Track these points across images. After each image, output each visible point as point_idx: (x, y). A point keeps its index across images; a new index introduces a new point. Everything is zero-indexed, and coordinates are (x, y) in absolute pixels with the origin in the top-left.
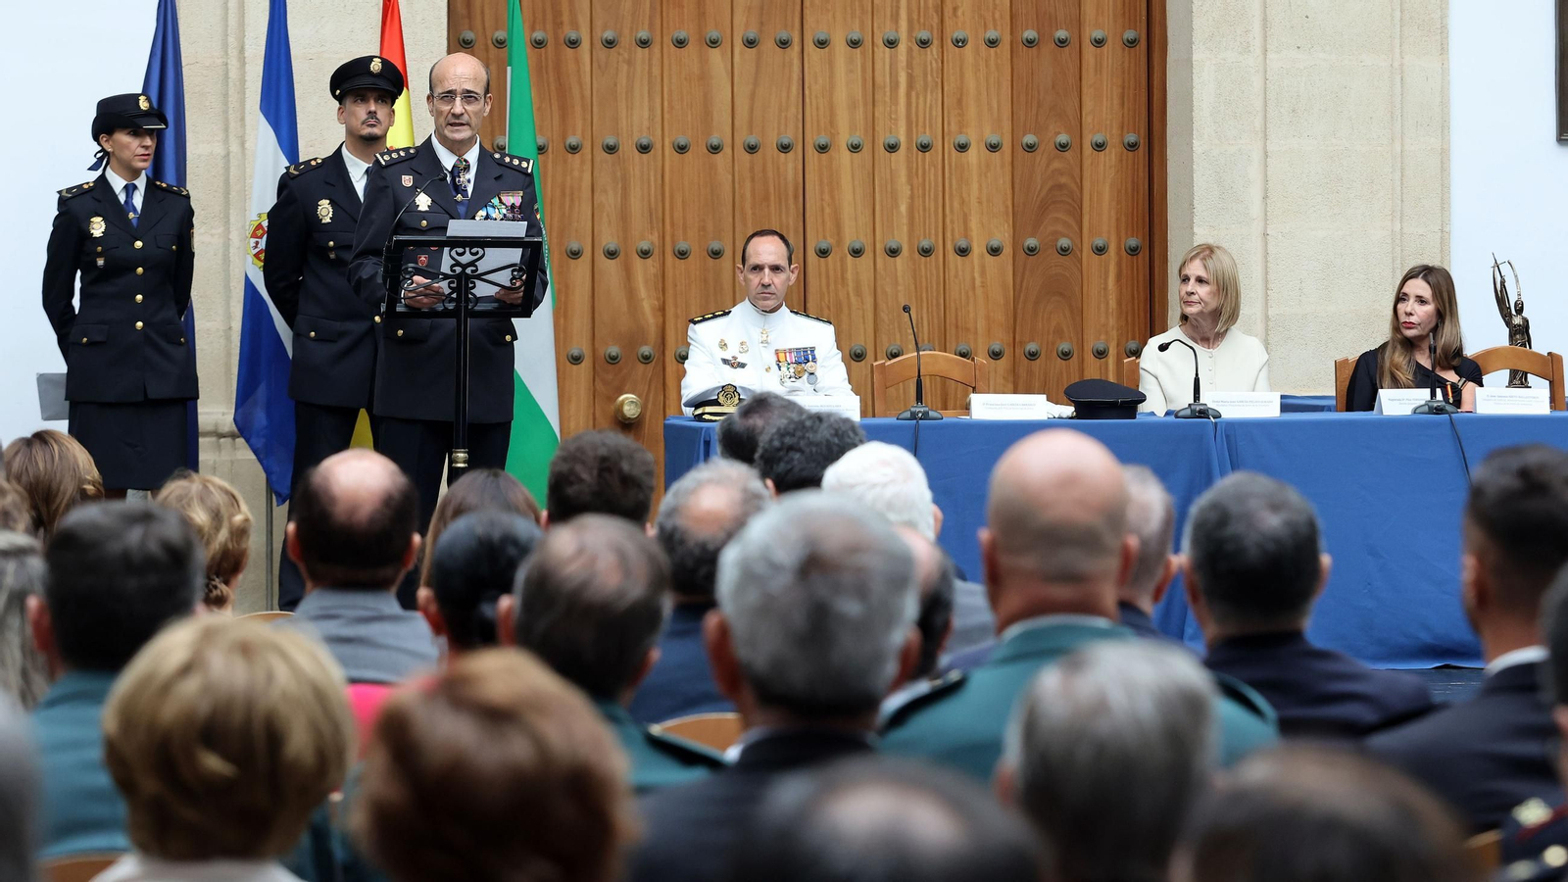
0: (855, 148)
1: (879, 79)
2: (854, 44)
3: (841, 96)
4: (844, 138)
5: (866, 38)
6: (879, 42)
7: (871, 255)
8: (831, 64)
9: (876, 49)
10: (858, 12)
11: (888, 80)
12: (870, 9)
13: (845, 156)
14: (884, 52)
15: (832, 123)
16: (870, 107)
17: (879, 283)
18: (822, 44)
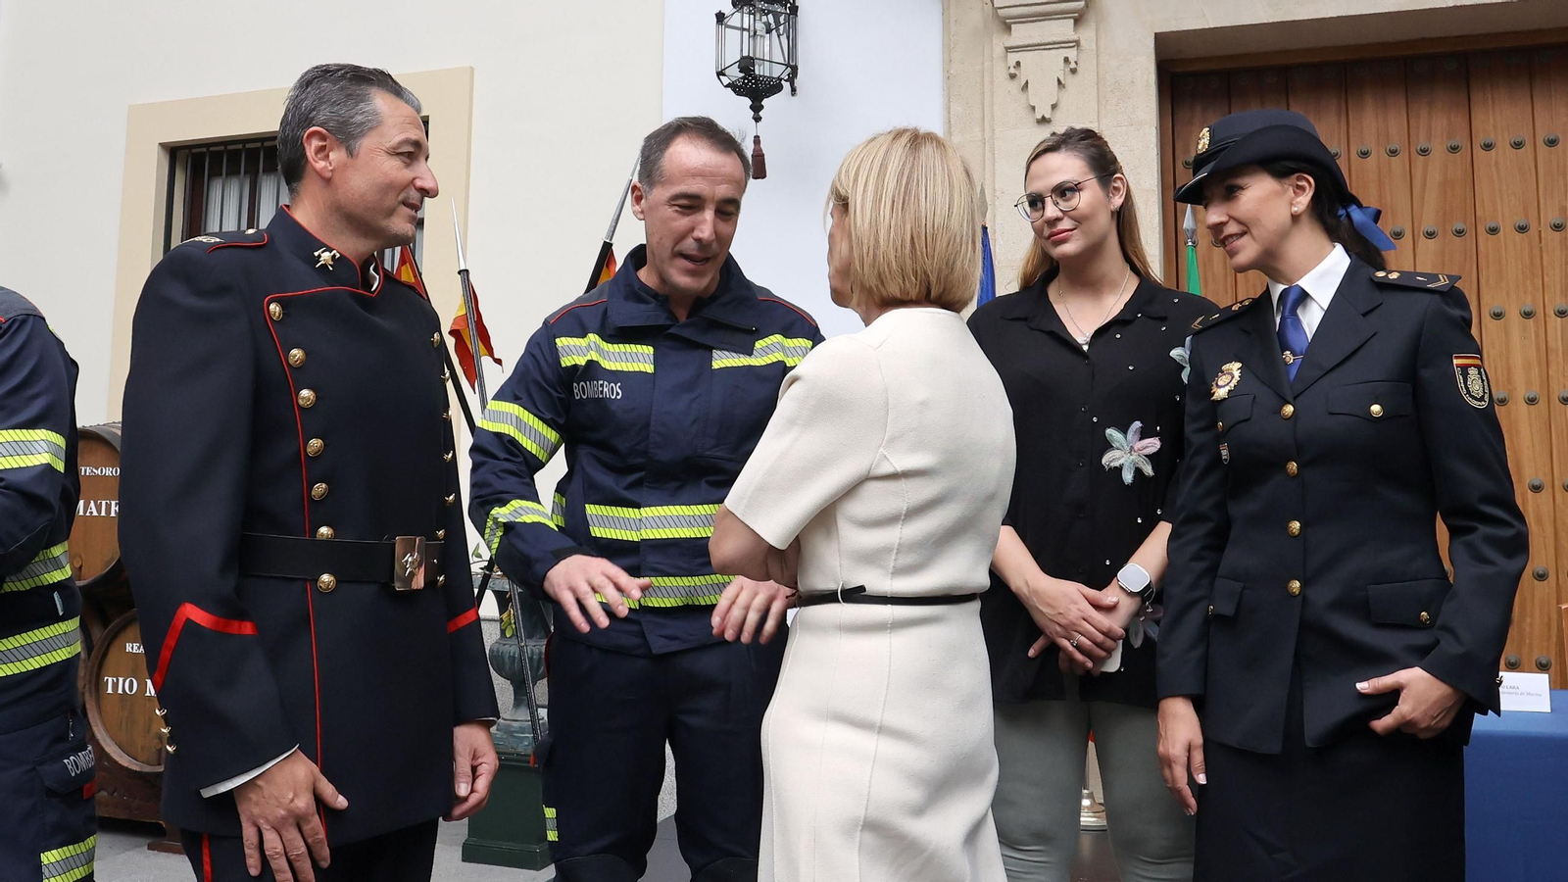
0: (1531, 401)
1: (1551, 344)
2: (1528, 315)
3: (1517, 360)
4: (1521, 392)
5: (1538, 312)
6: (1551, 313)
7: (1550, 490)
8: (1507, 334)
9: (1547, 319)
10: (1530, 289)
11: (1560, 343)
12: (1541, 286)
13: (1523, 407)
14: (1556, 322)
15: (1509, 380)
16: (1544, 366)
17: (1558, 515)
18: (1498, 316)
